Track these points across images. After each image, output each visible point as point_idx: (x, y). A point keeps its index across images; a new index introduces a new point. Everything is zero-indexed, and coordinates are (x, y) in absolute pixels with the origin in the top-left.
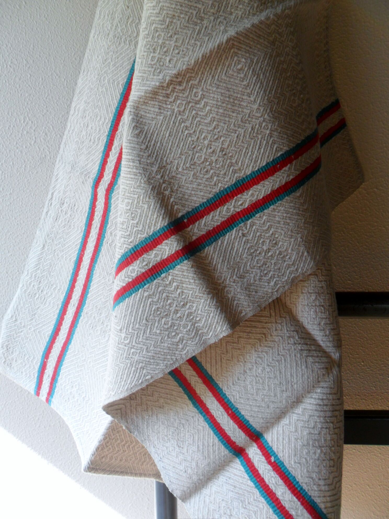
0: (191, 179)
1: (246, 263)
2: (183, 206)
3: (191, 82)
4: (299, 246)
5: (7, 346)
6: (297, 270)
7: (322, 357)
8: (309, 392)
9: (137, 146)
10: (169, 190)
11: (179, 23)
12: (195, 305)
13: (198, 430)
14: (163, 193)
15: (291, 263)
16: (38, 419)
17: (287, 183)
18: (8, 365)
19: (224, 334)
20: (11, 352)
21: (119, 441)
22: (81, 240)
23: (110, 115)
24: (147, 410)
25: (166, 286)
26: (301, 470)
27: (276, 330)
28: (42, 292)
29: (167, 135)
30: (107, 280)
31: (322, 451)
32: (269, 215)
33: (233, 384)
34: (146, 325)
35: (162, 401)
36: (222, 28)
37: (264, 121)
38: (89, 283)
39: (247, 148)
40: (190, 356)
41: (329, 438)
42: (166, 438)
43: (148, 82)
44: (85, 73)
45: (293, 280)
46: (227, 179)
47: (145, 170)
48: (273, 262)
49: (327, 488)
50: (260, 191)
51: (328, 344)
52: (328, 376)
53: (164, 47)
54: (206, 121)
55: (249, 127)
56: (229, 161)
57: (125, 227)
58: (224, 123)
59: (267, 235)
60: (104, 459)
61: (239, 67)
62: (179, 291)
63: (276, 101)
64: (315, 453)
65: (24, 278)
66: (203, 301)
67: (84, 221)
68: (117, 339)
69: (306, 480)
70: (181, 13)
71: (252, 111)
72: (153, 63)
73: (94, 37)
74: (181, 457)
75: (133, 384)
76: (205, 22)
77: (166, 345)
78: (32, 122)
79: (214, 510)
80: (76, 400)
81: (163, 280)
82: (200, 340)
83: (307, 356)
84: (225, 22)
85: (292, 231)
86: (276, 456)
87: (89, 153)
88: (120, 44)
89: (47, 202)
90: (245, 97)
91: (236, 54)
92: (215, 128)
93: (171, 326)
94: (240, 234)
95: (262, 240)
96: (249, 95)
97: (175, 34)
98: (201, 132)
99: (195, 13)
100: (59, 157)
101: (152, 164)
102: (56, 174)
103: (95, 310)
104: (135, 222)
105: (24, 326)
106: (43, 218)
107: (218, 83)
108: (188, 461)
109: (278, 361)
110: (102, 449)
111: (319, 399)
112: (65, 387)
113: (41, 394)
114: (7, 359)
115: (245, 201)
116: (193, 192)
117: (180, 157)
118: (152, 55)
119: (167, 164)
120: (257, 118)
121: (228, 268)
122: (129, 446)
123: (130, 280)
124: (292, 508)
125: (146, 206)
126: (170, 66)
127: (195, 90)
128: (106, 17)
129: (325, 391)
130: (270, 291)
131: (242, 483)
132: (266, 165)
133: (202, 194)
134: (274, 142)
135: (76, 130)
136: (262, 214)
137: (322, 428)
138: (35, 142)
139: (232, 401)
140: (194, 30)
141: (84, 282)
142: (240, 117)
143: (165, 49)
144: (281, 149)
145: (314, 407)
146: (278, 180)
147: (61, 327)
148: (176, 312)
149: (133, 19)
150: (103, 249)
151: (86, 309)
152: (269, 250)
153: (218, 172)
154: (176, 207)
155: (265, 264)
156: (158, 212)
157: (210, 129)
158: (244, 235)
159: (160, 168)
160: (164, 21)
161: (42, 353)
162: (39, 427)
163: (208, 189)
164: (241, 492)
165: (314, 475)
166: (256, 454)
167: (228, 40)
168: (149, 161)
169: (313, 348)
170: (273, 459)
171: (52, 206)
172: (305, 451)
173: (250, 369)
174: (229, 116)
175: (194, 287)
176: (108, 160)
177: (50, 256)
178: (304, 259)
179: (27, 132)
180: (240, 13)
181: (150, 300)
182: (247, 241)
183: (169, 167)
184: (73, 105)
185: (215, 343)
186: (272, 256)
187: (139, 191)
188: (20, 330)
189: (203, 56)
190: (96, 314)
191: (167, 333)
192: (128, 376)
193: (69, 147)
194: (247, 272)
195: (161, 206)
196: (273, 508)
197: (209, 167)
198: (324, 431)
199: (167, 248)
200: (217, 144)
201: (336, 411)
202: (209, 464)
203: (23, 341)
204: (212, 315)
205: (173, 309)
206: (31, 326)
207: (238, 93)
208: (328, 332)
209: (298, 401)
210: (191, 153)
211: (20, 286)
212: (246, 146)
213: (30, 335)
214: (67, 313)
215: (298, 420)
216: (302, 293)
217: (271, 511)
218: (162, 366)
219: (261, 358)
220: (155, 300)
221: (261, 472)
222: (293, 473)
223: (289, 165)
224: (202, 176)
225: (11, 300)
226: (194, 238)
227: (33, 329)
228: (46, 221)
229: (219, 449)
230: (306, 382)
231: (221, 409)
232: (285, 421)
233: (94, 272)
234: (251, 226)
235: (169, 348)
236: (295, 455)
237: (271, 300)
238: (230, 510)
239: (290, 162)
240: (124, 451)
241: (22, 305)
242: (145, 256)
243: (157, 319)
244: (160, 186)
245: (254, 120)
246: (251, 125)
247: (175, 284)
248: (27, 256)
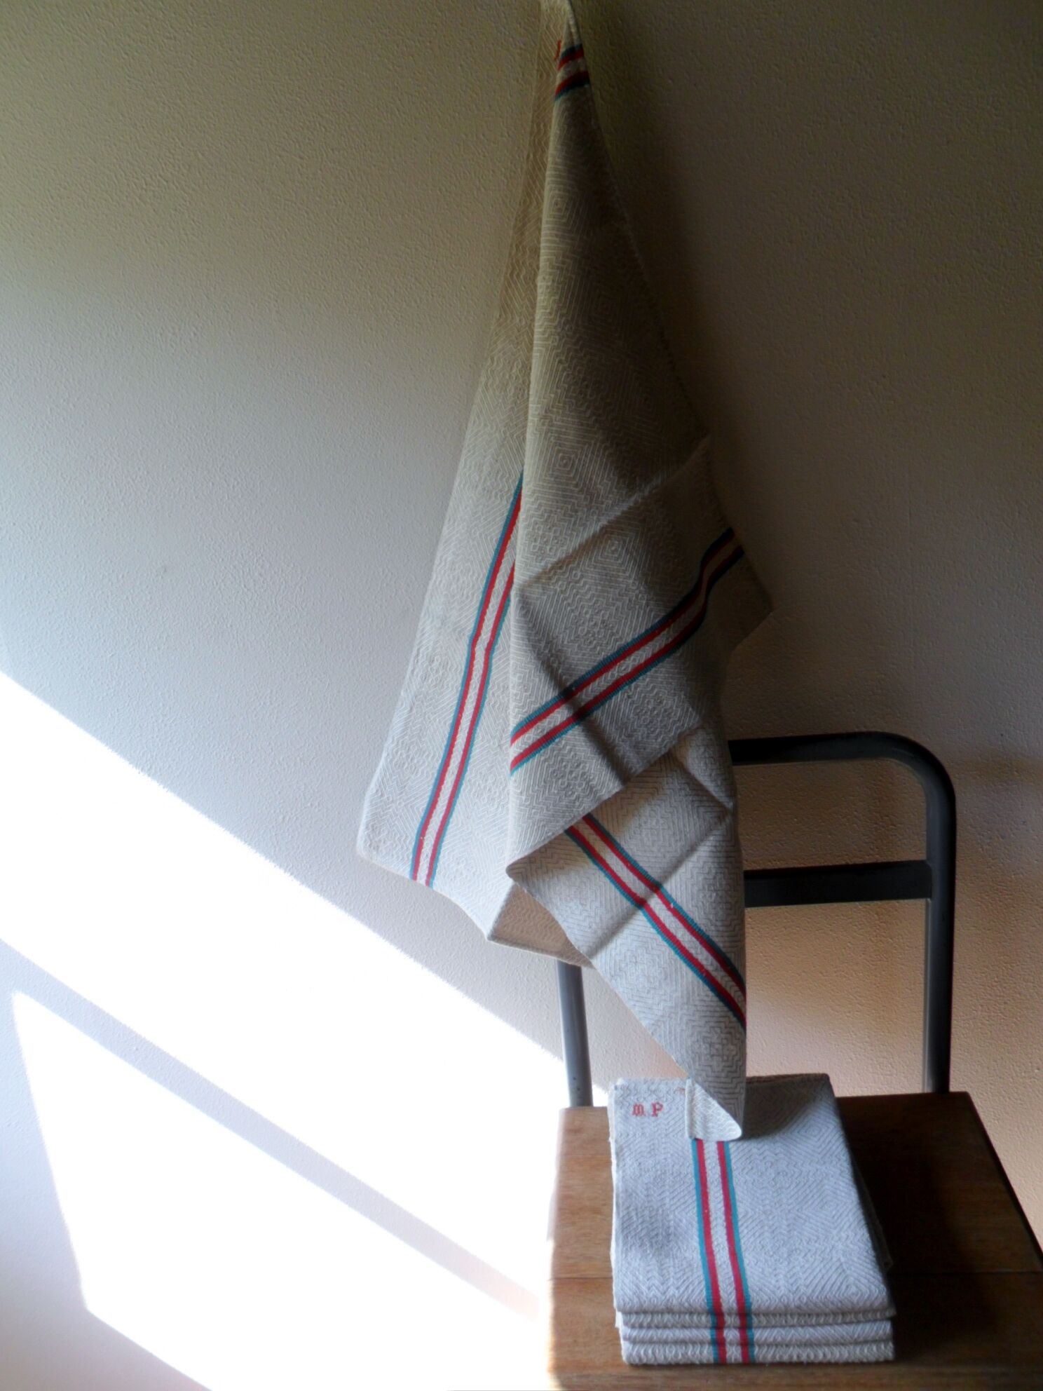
0: (576, 650)
1: (633, 722)
2: (571, 675)
3: (570, 566)
4: (683, 702)
5: (373, 826)
6: (683, 725)
7: (714, 806)
8: (702, 841)
9: (525, 625)
10: (557, 662)
11: (556, 516)
12: (588, 765)
13: (600, 887)
14: (552, 666)
15: (677, 719)
16: (409, 912)
17: (666, 646)
18: (374, 849)
19: (617, 790)
20: (377, 832)
21: (519, 909)
22: (456, 701)
23: (485, 571)
24: (547, 872)
25: (560, 750)
26: (699, 912)
27: (667, 783)
28: (412, 760)
29: (552, 612)
30: (491, 743)
31: (717, 894)
32: (652, 677)
33: (630, 838)
34: (545, 787)
35: (562, 861)
36: (595, 518)
37: (640, 593)
38: (470, 748)
39: (626, 619)
40: (586, 812)
41: (724, 883)
42: (568, 898)
43: (532, 568)
44: (452, 521)
45: (680, 735)
46: (609, 647)
47: (534, 647)
48: (659, 719)
49: (724, 929)
50: (641, 655)
51: (721, 794)
52: (721, 824)
53: (544, 537)
54: (586, 598)
55: (627, 599)
56: (610, 631)
57: (518, 698)
58: (604, 598)
59: (651, 695)
60: (506, 928)
61: (613, 548)
62: (572, 753)
63: (650, 573)
64: (711, 896)
65: (389, 745)
66: (594, 761)
67: (460, 681)
68: (518, 801)
69: (704, 921)
70: (557, 508)
71: (627, 586)
72: (535, 551)
73: (459, 486)
74: (585, 914)
75: (536, 841)
76: (579, 514)
77: (564, 803)
78: (392, 574)
79: (621, 961)
80: (464, 876)
81: (557, 744)
82: (595, 797)
83: (698, 807)
84: (597, 512)
85: (675, 689)
86: (675, 903)
87: (462, 608)
88: (490, 498)
89: (412, 659)
90: (620, 574)
91: (610, 538)
92: (595, 603)
93: (567, 786)
94: (626, 696)
95: (647, 700)
96: (624, 572)
97: (553, 526)
98: (583, 607)
99: (569, 507)
100: (424, 609)
101: (540, 641)
102: (421, 628)
103: (479, 776)
104: (528, 694)
105: (392, 801)
106: (408, 676)
107: (595, 564)
108: (592, 917)
109: (670, 812)
110: (505, 917)
111: (712, 846)
112: (449, 865)
113: (418, 878)
114: (373, 841)
115: (628, 667)
116: (579, 662)
117: (564, 632)
118: (533, 544)
119: (553, 638)
120: (633, 591)
121: (616, 729)
122: (530, 915)
123: (527, 747)
124: (692, 948)
125: (537, 680)
126: (551, 554)
127: (574, 572)
128: (473, 468)
129: (718, 838)
130: (658, 747)
131: (645, 932)
132: (645, 632)
133: (587, 663)
134: (651, 610)
135: (444, 581)
136: (644, 676)
137: (716, 873)
138: (396, 594)
139: (630, 853)
140: (570, 521)
141: (463, 747)
142: (617, 591)
143: (545, 540)
144: (659, 615)
145: (708, 854)
146: (658, 644)
147: (439, 799)
148: (571, 772)
149: (503, 474)
150: (484, 711)
151: (469, 775)
152: (654, 709)
153: (600, 642)
154: (564, 677)
155: (651, 722)
156: (549, 683)
157: (591, 604)
158: (629, 697)
159: (547, 643)
160: (542, 515)
161: (416, 831)
162: (410, 922)
163: (593, 658)
164: (644, 940)
165: (711, 917)
166: (657, 903)
167: (602, 529)
168: (537, 638)
169: (705, 798)
170: (672, 906)
171: (420, 664)
172: (701, 895)
173: (645, 823)
174: (608, 592)
175: (585, 749)
176: (485, 618)
177: (420, 720)
178: (689, 714)
179: (387, 585)
180: (610, 502)
181: (547, 763)
182: (633, 703)
183: (555, 641)
184: (439, 554)
185: (609, 799)
186: (657, 714)
187: (530, 666)
188: (388, 806)
189: (579, 545)
190: (481, 782)
191: (564, 792)
192: (531, 835)
193: (436, 599)
194: (635, 731)
195: (551, 679)
196: (674, 949)
197: (592, 639)
198: (719, 876)
199: (559, 716)
200: (598, 617)
201: (730, 857)
202: (612, 918)
203: (392, 818)
204: (604, 773)
205: (568, 770)
206: (401, 800)
207: (613, 571)
208: (719, 783)
209: (692, 849)
210: (574, 626)
211: (384, 755)
212: (624, 616)
213: (401, 811)
214: (445, 782)
215: (693, 867)
216: (691, 746)
217: (673, 952)
218: (562, 823)
219: (654, 811)
220: (551, 763)
221: (662, 919)
222: (691, 915)
223: (667, 629)
224: (586, 646)
225: (373, 772)
226: (583, 704)
227: (403, 804)
228: (413, 680)
229: (621, 902)
230: (698, 831)
231: (621, 863)
232: (682, 870)
233: (476, 736)
234: (636, 688)
235: (567, 806)
236: (692, 900)
237: (659, 756)
238: (636, 958)
239: (669, 626)
240: (525, 921)
241: (388, 776)
242: (539, 724)
243: (554, 780)
244: (549, 659)
245: (630, 593)
246: (628, 598)
247: (568, 748)
248: (391, 721)
